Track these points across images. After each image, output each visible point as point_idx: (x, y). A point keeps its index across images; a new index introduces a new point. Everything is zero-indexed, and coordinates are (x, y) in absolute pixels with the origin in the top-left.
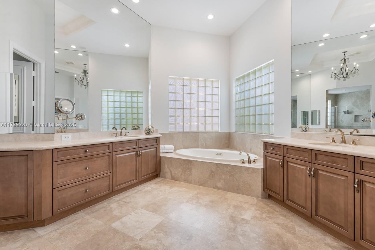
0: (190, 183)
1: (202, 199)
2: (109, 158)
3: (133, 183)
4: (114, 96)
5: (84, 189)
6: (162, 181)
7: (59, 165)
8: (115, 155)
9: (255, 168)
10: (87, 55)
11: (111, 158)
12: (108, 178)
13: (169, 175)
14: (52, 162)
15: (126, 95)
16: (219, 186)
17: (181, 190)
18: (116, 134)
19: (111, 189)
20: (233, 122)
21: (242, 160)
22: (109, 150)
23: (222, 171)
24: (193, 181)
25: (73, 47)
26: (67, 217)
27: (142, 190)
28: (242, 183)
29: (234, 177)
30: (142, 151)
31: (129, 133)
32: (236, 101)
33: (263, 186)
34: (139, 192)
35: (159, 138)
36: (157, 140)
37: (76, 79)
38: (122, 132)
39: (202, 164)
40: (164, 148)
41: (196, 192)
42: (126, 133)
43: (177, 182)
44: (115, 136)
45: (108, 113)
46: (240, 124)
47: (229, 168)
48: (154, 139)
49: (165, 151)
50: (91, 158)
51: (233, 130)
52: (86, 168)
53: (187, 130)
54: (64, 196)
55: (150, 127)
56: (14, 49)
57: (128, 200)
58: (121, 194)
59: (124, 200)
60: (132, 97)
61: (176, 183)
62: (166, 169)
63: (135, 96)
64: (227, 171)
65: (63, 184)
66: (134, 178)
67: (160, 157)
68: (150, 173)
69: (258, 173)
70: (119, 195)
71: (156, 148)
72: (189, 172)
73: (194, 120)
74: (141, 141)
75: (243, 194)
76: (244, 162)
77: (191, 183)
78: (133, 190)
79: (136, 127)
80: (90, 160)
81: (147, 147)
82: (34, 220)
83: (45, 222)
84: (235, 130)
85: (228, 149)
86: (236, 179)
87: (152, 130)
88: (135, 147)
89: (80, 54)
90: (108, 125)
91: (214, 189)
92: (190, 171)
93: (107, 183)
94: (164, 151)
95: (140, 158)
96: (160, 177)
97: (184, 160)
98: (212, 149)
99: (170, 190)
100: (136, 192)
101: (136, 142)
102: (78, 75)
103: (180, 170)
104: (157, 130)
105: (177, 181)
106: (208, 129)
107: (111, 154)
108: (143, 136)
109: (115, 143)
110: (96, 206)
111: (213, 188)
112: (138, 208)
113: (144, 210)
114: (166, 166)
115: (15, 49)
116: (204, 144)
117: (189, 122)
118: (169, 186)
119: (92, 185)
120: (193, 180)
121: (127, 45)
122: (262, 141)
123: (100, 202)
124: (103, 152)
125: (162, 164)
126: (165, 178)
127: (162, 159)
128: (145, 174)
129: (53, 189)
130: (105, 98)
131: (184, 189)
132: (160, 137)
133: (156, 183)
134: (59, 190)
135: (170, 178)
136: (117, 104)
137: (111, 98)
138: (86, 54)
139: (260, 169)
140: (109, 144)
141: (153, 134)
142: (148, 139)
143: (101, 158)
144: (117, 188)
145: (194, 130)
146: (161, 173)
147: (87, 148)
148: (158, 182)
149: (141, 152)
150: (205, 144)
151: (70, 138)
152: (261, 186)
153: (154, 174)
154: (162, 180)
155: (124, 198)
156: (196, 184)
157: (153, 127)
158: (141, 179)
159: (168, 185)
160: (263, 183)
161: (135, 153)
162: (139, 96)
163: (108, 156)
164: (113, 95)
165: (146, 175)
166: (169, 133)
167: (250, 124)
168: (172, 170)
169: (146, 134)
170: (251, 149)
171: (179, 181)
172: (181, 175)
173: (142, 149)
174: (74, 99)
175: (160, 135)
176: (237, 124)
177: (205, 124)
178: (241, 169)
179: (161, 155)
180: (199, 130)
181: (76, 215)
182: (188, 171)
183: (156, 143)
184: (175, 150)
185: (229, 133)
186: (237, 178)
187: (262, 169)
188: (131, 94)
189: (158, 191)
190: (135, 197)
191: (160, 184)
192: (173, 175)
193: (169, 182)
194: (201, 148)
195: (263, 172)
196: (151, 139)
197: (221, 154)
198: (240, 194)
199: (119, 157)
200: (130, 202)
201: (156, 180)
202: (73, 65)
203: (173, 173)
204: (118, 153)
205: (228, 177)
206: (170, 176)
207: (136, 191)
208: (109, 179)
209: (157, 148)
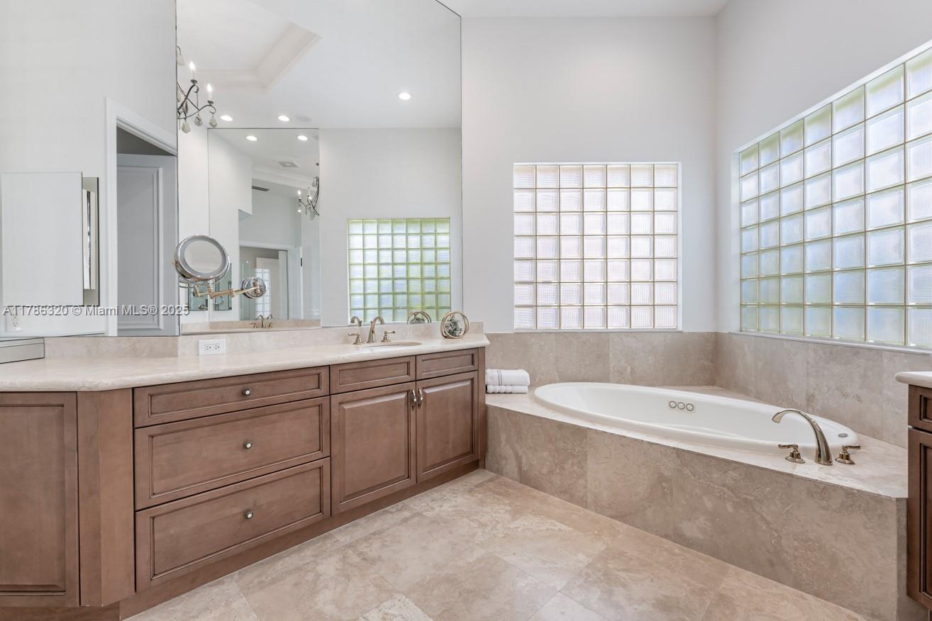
0: (578, 503)
1: (624, 586)
2: (320, 413)
3: (397, 489)
4: (378, 235)
5: (237, 510)
6: (491, 485)
7: (154, 438)
8: (340, 403)
9: (858, 491)
10: (317, 138)
11: (326, 414)
12: (316, 474)
13: (511, 466)
14: (134, 429)
15: (407, 231)
16: (688, 533)
17: (547, 529)
18: (356, 336)
19: (326, 508)
20: (732, 297)
21: (789, 446)
22: (319, 388)
23: (702, 480)
24: (589, 500)
25: (284, 118)
26: (187, 594)
27: (425, 514)
28: (796, 544)
29: (754, 510)
30: (427, 391)
31: (394, 332)
32: (742, 229)
33: (904, 573)
34: (416, 519)
35: (480, 350)
36: (475, 357)
37: (300, 200)
38: (375, 330)
39: (622, 445)
40: (500, 377)
41: (600, 547)
42: (386, 333)
43: (536, 492)
44: (354, 341)
45: (364, 279)
46: (759, 305)
47: (732, 474)
48: (465, 352)
49: (503, 389)
50: (260, 412)
51: (731, 324)
52: (245, 447)
53: (570, 323)
54: (172, 532)
55: (458, 317)
56: (118, 119)
57: (373, 549)
58: (362, 521)
59: (363, 548)
60: (422, 234)
61: (534, 497)
62: (503, 445)
63: (430, 231)
64: (724, 485)
65: (171, 495)
66: (402, 473)
67: (486, 407)
68: (451, 457)
69: (880, 516)
70: (355, 526)
71: (472, 380)
72: (575, 468)
73: (594, 293)
74: (423, 361)
75: (797, 585)
76: (798, 456)
77: (582, 502)
78: (398, 511)
79: (419, 316)
80: (257, 419)
81: (441, 378)
82: (83, 604)
83: (118, 608)
84: (738, 327)
85: (711, 387)
86: (768, 523)
87: (461, 325)
88: (406, 378)
89: (303, 138)
90: (365, 310)
91: (668, 544)
92: (579, 462)
93: (315, 491)
94: (498, 389)
95: (420, 411)
96: (484, 467)
97: (561, 426)
98: (653, 385)
99: (512, 526)
100: (405, 520)
101: (408, 363)
102: (304, 191)
103: (545, 454)
104: (480, 327)
105: (536, 488)
106: (641, 320)
107: (325, 401)
108: (437, 344)
109: (340, 368)
110: (281, 558)
111: (666, 537)
112: (398, 592)
113: (412, 605)
114: (503, 437)
115: (121, 121)
116: (625, 370)
117: (575, 301)
118: (508, 508)
119: (264, 497)
120: (589, 495)
121: (405, 96)
122: (900, 380)
123: (296, 547)
124: (298, 395)
125: (490, 431)
126: (499, 472)
127: (491, 415)
128: (437, 462)
129: (135, 512)
130: (356, 242)
131: (559, 525)
132: (483, 348)
133: (470, 491)
134: (156, 514)
135: (516, 475)
136: (386, 257)
137: (371, 242)
138: (314, 133)
139: (890, 499)
140: (318, 371)
141: (467, 335)
142: (444, 355)
143: (292, 414)
144: (344, 505)
145: (594, 323)
146: (489, 457)
147: (249, 383)
148: (477, 486)
149: (424, 393)
150: (629, 369)
151: (223, 349)
152: (895, 576)
153: (467, 460)
154: (491, 480)
155: (366, 539)
156: (599, 508)
157: (464, 317)
158: (424, 475)
159: (507, 502)
160: (905, 563)
161: (403, 396)
162: (438, 231)
163: (318, 407)
164: (375, 232)
165: (439, 464)
166: (516, 333)
167: (803, 306)
168: (520, 453)
169: (446, 337)
170: (810, 399)
171: (545, 492)
172: (551, 472)
173: (426, 383)
174: (301, 248)
175: (485, 342)
176: (745, 305)
177: (630, 305)
178: (789, 485)
179: (490, 401)
180: (609, 324)
181: (216, 590)
182: (573, 464)
183: (473, 364)
184: (532, 386)
185: (716, 334)
186: (769, 518)
187: (898, 500)
188: (419, 228)
189: (472, 523)
190: (399, 542)
191: (480, 496)
192: (526, 469)
193: (511, 491)
194: (618, 382)
195: (904, 513)
196: (453, 354)
197: (688, 407)
198: (783, 583)
199: (351, 409)
200: (380, 558)
201: (473, 477)
202: (295, 168)
203: (524, 460)
204: (349, 396)
205: (730, 509)
206: (516, 470)
207: (407, 514)
208: (321, 478)
209: (475, 380)
